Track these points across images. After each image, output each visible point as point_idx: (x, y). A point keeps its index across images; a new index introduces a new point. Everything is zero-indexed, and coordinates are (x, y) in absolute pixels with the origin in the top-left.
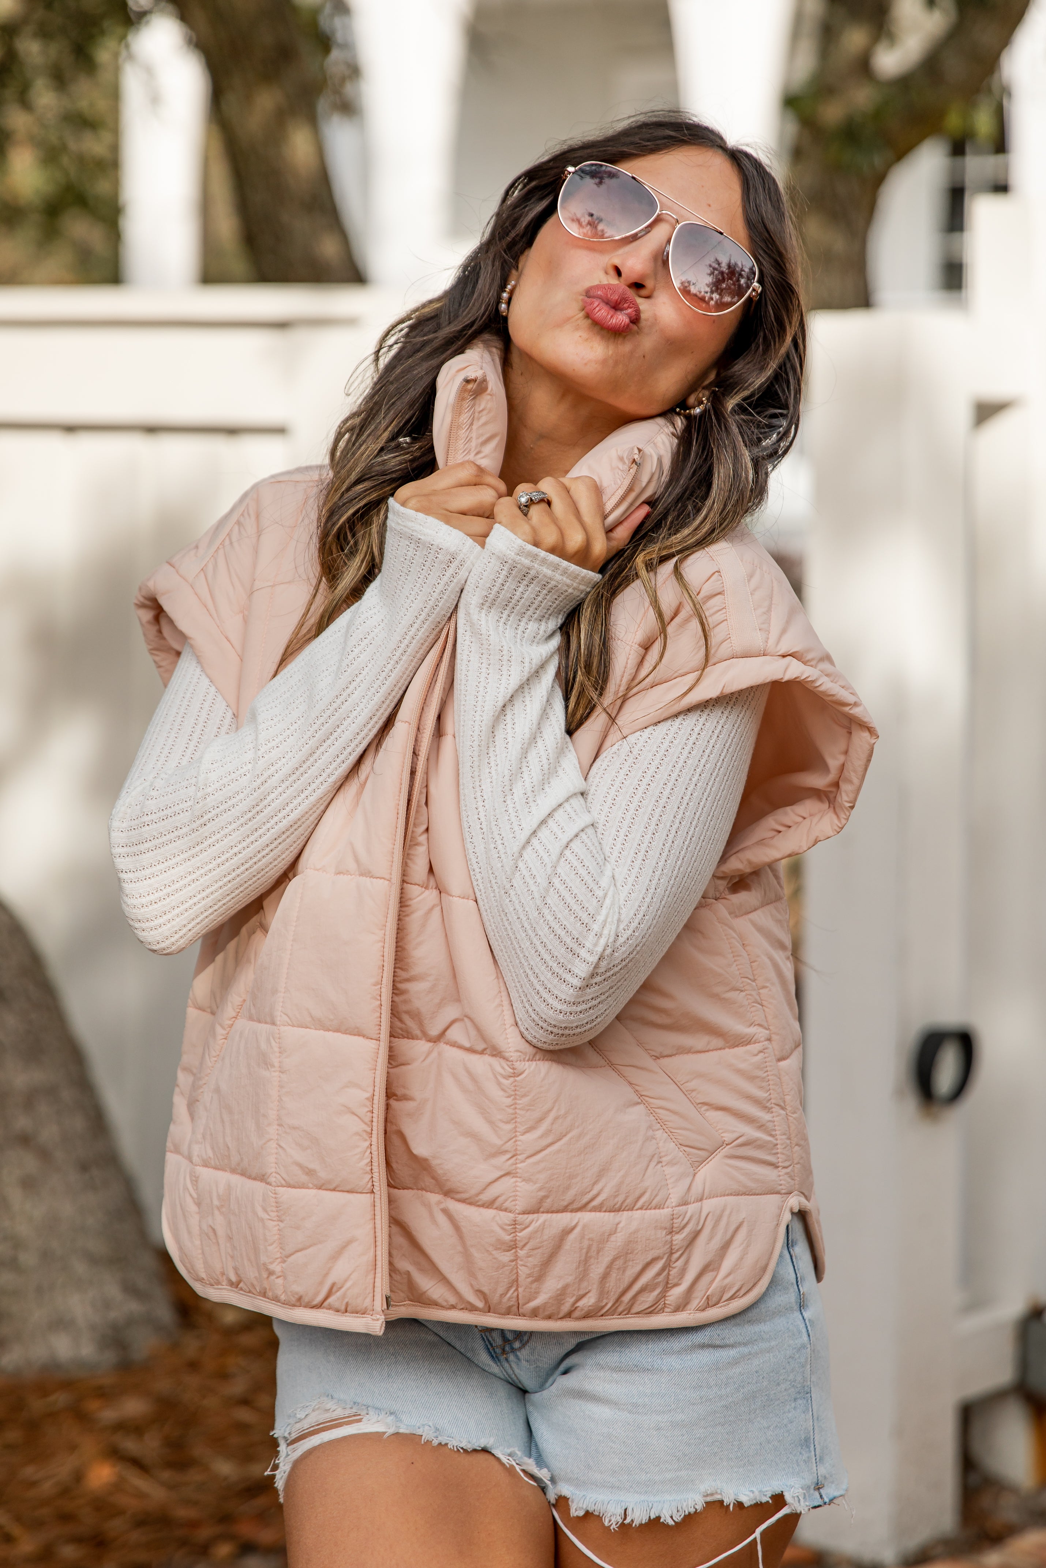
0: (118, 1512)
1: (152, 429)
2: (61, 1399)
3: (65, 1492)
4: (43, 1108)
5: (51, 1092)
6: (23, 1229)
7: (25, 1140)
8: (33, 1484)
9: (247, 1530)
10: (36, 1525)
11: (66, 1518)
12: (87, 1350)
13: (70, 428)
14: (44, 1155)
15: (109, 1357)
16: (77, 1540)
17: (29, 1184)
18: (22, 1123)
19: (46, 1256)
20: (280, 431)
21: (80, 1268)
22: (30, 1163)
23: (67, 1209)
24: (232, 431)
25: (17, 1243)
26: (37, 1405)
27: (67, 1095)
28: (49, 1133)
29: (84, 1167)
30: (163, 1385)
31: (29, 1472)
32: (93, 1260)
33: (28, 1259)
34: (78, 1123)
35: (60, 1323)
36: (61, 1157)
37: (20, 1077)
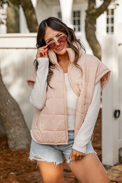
0: (31, 163)
1: (26, 48)
2: (23, 152)
3: (26, 162)
4: (20, 121)
5: (20, 120)
6: (18, 134)
7: (18, 125)
8: (22, 161)
10: (23, 165)
11: (26, 164)
12: (25, 147)
13: (17, 48)
14: (20, 126)
16: (28, 166)
17: (18, 129)
18: (18, 123)
19: (20, 137)
21: (24, 138)
22: (18, 127)
23: (22, 132)
25: (17, 136)
26: (21, 153)
27: (22, 120)
28: (20, 124)
29: (24, 127)
31: (22, 160)
32: (25, 137)
33: (19, 137)
34: (23, 123)
35: (22, 144)
36: (22, 126)
37: (17, 118)
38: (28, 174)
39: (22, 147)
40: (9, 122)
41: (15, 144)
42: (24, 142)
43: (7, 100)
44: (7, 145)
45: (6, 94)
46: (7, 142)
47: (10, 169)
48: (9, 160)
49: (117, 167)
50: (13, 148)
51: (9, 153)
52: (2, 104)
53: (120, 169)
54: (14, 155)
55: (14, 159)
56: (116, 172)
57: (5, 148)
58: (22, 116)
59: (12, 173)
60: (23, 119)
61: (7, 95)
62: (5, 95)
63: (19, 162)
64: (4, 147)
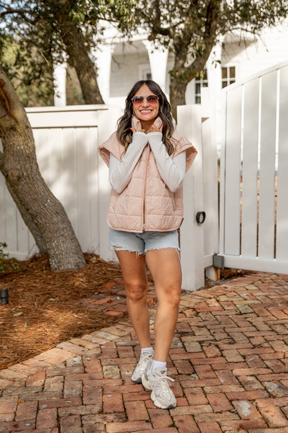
0: (80, 288)
1: (75, 127)
2: (70, 273)
3: (72, 286)
4: (65, 230)
5: (66, 228)
7: (63, 235)
9: (99, 290)
10: (69, 290)
11: (73, 289)
12: (73, 267)
13: (62, 128)
14: (66, 238)
15: (77, 267)
16: (75, 292)
17: (63, 242)
18: (62, 233)
19: (67, 253)
20: (97, 126)
21: (72, 254)
22: (63, 239)
23: (70, 246)
24: (88, 127)
25: (63, 251)
26: (67, 274)
27: (68, 229)
28: (66, 234)
29: (71, 240)
30: (85, 271)
31: (67, 283)
32: (74, 253)
34: (71, 233)
35: (69, 263)
36: (68, 238)
37: (62, 226)
38: (74, 301)
39: (70, 266)
40: (50, 232)
41: (59, 262)
42: (72, 260)
43: (47, 200)
44: (48, 265)
45: (45, 192)
46: (49, 261)
47: (49, 293)
48: (49, 284)
49: (199, 292)
50: (56, 269)
51: (50, 275)
52: (40, 206)
53: (202, 294)
54: (57, 277)
55: (56, 283)
56: (196, 297)
57: (46, 269)
58: (70, 223)
59: (52, 299)
60: (71, 227)
61: (47, 194)
62: (43, 193)
63: (62, 286)
64: (44, 268)
